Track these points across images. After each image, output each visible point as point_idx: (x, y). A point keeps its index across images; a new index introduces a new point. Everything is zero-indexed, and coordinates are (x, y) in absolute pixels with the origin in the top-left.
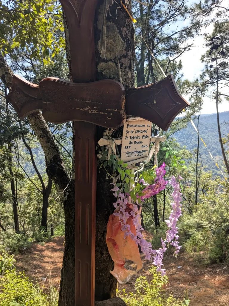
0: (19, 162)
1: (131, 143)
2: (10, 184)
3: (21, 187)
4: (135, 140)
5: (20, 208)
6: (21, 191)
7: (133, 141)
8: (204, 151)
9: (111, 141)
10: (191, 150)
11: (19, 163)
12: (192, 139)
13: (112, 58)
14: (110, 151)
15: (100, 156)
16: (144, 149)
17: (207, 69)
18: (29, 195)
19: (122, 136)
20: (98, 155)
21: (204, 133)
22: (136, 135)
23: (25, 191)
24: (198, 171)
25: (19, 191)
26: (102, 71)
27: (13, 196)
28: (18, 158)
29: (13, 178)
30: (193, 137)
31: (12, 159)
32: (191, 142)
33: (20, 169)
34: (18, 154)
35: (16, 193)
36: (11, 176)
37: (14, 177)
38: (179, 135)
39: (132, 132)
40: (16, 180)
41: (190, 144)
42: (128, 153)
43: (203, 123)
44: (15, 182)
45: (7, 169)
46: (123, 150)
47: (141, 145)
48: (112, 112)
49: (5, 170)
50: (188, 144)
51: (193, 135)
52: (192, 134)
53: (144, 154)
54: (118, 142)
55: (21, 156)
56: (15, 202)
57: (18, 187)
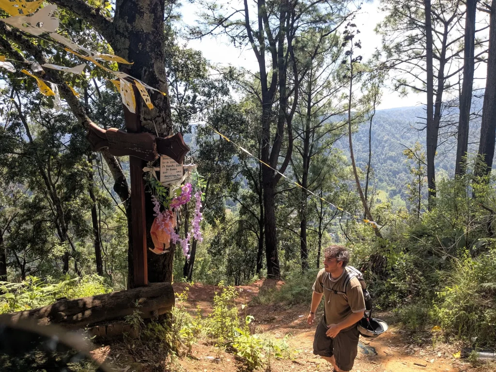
0: (104, 181)
1: (167, 169)
2: (91, 213)
3: (107, 218)
4: (171, 167)
5: (105, 249)
6: (106, 223)
7: (169, 168)
8: (403, 168)
9: (151, 169)
10: (383, 165)
11: (103, 183)
12: (384, 147)
13: (150, 118)
14: (151, 175)
15: (145, 178)
16: (179, 173)
17: (385, 45)
18: (118, 229)
19: (160, 165)
20: (144, 178)
21: (405, 138)
22: (171, 165)
23: (113, 224)
24: (368, 198)
25: (103, 223)
26: (144, 125)
27: (94, 231)
28: (101, 176)
29: (95, 205)
30: (386, 145)
31: (94, 176)
32: (382, 153)
33: (105, 192)
34: (102, 169)
35: (99, 226)
36: (92, 201)
37: (96, 203)
38: (363, 140)
39: (168, 163)
40: (99, 207)
41: (380, 155)
42: (166, 176)
43: (403, 122)
44: (98, 211)
45: (86, 192)
46: (162, 174)
47: (176, 171)
48: (149, 152)
49: (83, 193)
50: (377, 156)
51: (386, 142)
52: (385, 139)
53: (179, 177)
54: (157, 169)
55: (106, 172)
56: (97, 239)
57: (102, 217)
